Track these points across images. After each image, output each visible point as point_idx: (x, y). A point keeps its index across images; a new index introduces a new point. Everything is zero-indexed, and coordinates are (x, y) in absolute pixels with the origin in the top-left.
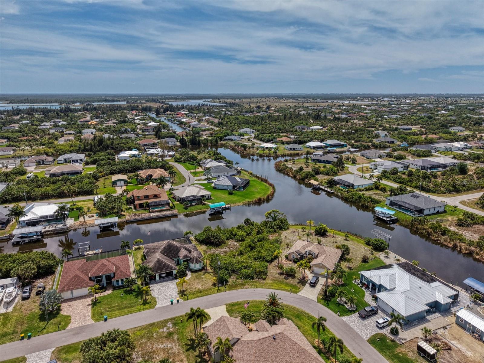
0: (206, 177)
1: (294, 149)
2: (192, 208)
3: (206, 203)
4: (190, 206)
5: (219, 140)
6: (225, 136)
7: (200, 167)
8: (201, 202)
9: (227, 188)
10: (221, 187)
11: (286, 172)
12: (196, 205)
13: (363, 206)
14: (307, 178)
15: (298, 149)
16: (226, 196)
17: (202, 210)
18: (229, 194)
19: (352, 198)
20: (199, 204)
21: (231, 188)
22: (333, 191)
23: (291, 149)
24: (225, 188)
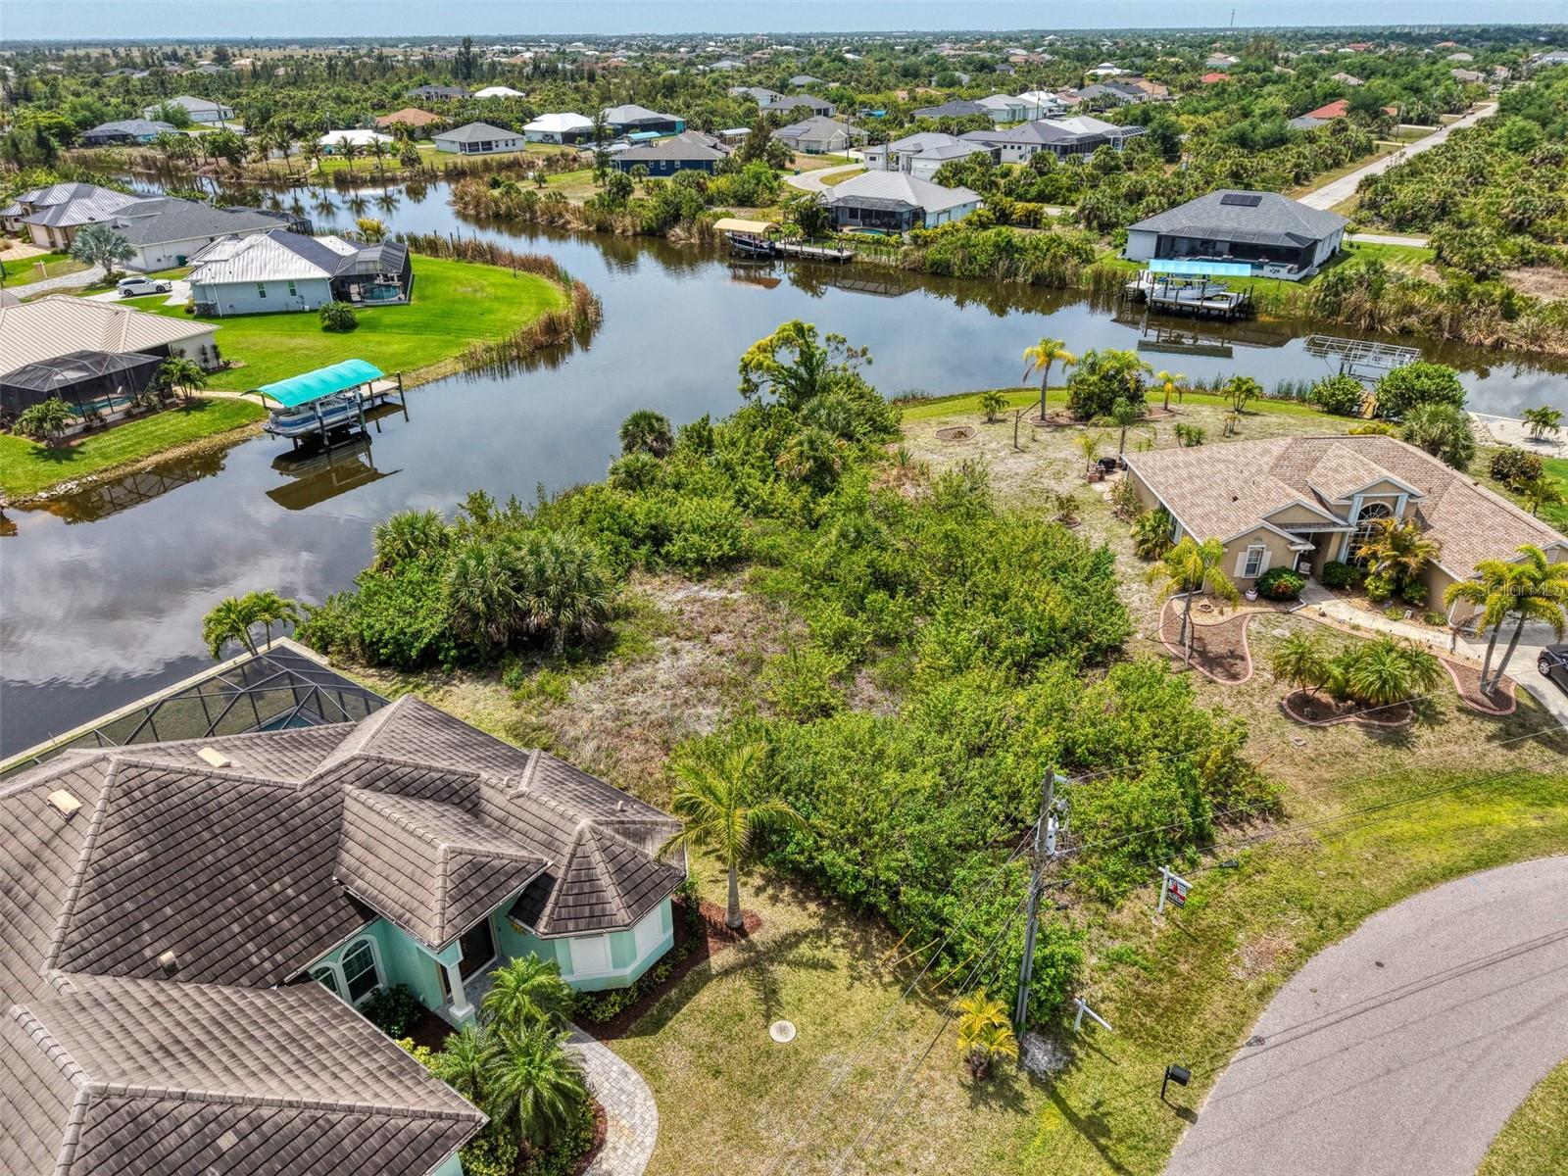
0: (98, 272)
1: (488, 146)
2: (106, 440)
3: (206, 394)
4: (88, 430)
5: (54, 142)
6: (85, 124)
7: (15, 242)
8: (165, 392)
9: (293, 303)
10: (250, 301)
11: (541, 220)
12: (129, 416)
13: (1040, 283)
14: (675, 218)
15: (502, 145)
16: (312, 338)
17: (202, 443)
18: (327, 329)
19: (972, 259)
20: (152, 410)
21: (325, 296)
22: (846, 253)
23: (473, 147)
24: (278, 299)
